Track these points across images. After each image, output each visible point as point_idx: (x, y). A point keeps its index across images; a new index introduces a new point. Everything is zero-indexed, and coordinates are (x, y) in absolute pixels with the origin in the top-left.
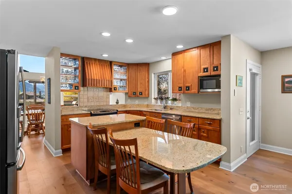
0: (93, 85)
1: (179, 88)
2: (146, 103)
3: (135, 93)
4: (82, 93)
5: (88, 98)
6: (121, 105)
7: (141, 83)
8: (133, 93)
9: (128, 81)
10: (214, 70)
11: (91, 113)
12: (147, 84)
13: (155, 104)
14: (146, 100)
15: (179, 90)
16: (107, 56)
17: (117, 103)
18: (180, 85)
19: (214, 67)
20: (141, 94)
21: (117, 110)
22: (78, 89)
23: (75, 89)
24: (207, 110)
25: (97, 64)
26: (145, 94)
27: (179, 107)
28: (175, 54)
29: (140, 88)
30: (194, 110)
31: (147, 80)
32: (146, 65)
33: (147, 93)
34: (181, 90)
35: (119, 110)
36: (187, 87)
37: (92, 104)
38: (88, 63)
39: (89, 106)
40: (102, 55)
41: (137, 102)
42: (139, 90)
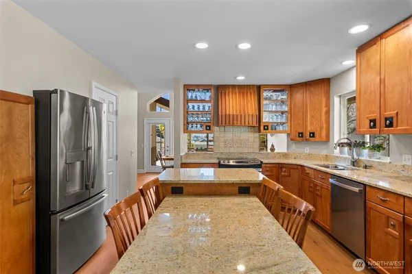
0: (227, 123)
1: (371, 121)
2: (324, 152)
3: (302, 133)
4: (217, 134)
5: (225, 142)
6: (278, 153)
7: (312, 117)
8: (299, 133)
9: (291, 114)
11: (219, 163)
12: (324, 118)
13: (339, 155)
14: (324, 146)
15: (371, 128)
16: (243, 78)
18: (373, 116)
20: (313, 136)
21: (262, 162)
22: (210, 129)
23: (207, 129)
25: (236, 93)
26: (320, 137)
28: (362, 49)
29: (311, 124)
31: (324, 109)
32: (324, 83)
33: (324, 133)
34: (374, 126)
35: (264, 162)
36: (386, 119)
37: (232, 150)
38: (223, 92)
39: (226, 153)
40: (235, 78)
41: (307, 150)
42: (309, 129)
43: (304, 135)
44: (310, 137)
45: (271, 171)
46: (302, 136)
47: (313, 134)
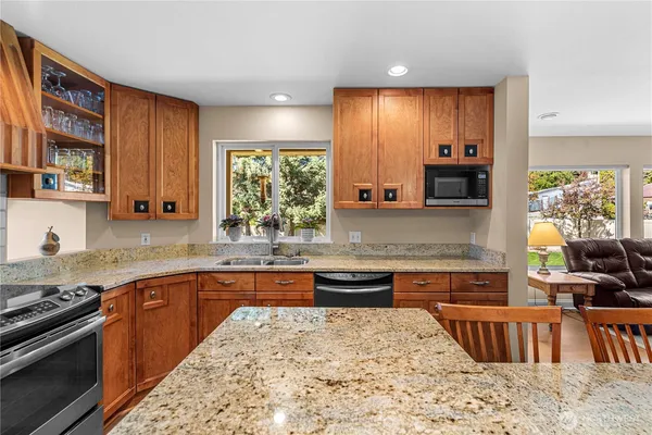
1: (362, 191)
3: (145, 203)
10: (467, 154)
15: (361, 199)
17: (51, 246)
19: (467, 148)
20: (173, 210)
21: (98, 289)
24: (409, 250)
27: (326, 246)
30: (374, 253)
34: (368, 198)
36: (386, 192)
42: (163, 193)
43: (151, 208)
44: (166, 210)
45: (119, 310)
46: (146, 210)
47: (173, 204)
